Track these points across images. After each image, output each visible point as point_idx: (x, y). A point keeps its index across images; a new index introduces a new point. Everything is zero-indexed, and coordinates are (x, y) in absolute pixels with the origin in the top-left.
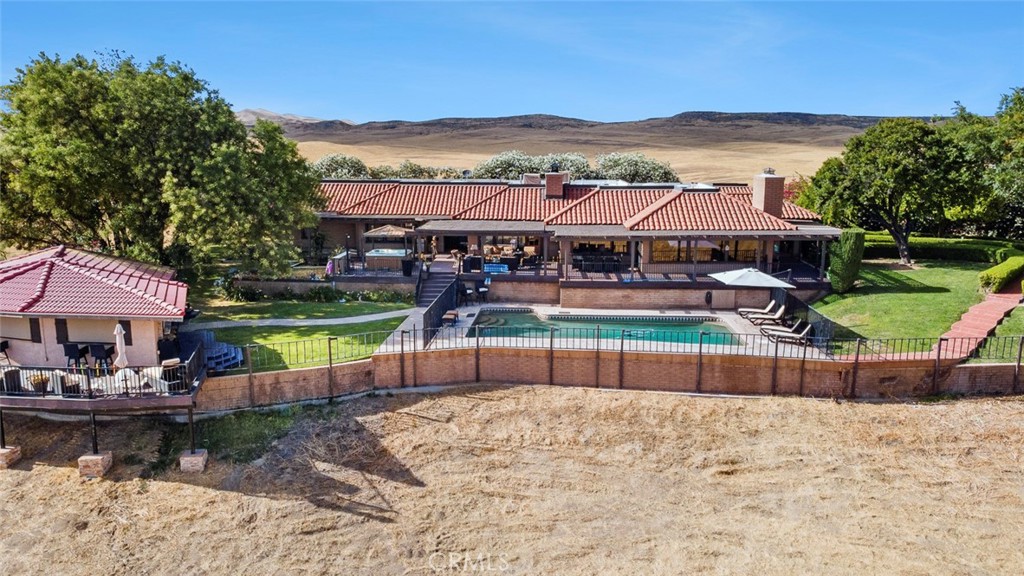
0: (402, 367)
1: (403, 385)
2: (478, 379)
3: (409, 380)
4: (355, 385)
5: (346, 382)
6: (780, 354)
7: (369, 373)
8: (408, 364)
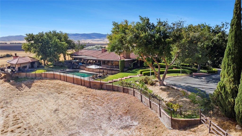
0: (45, 75)
1: (45, 78)
2: (54, 78)
3: (46, 77)
4: (39, 77)
5: (38, 76)
6: (90, 81)
7: (41, 75)
8: (46, 74)
